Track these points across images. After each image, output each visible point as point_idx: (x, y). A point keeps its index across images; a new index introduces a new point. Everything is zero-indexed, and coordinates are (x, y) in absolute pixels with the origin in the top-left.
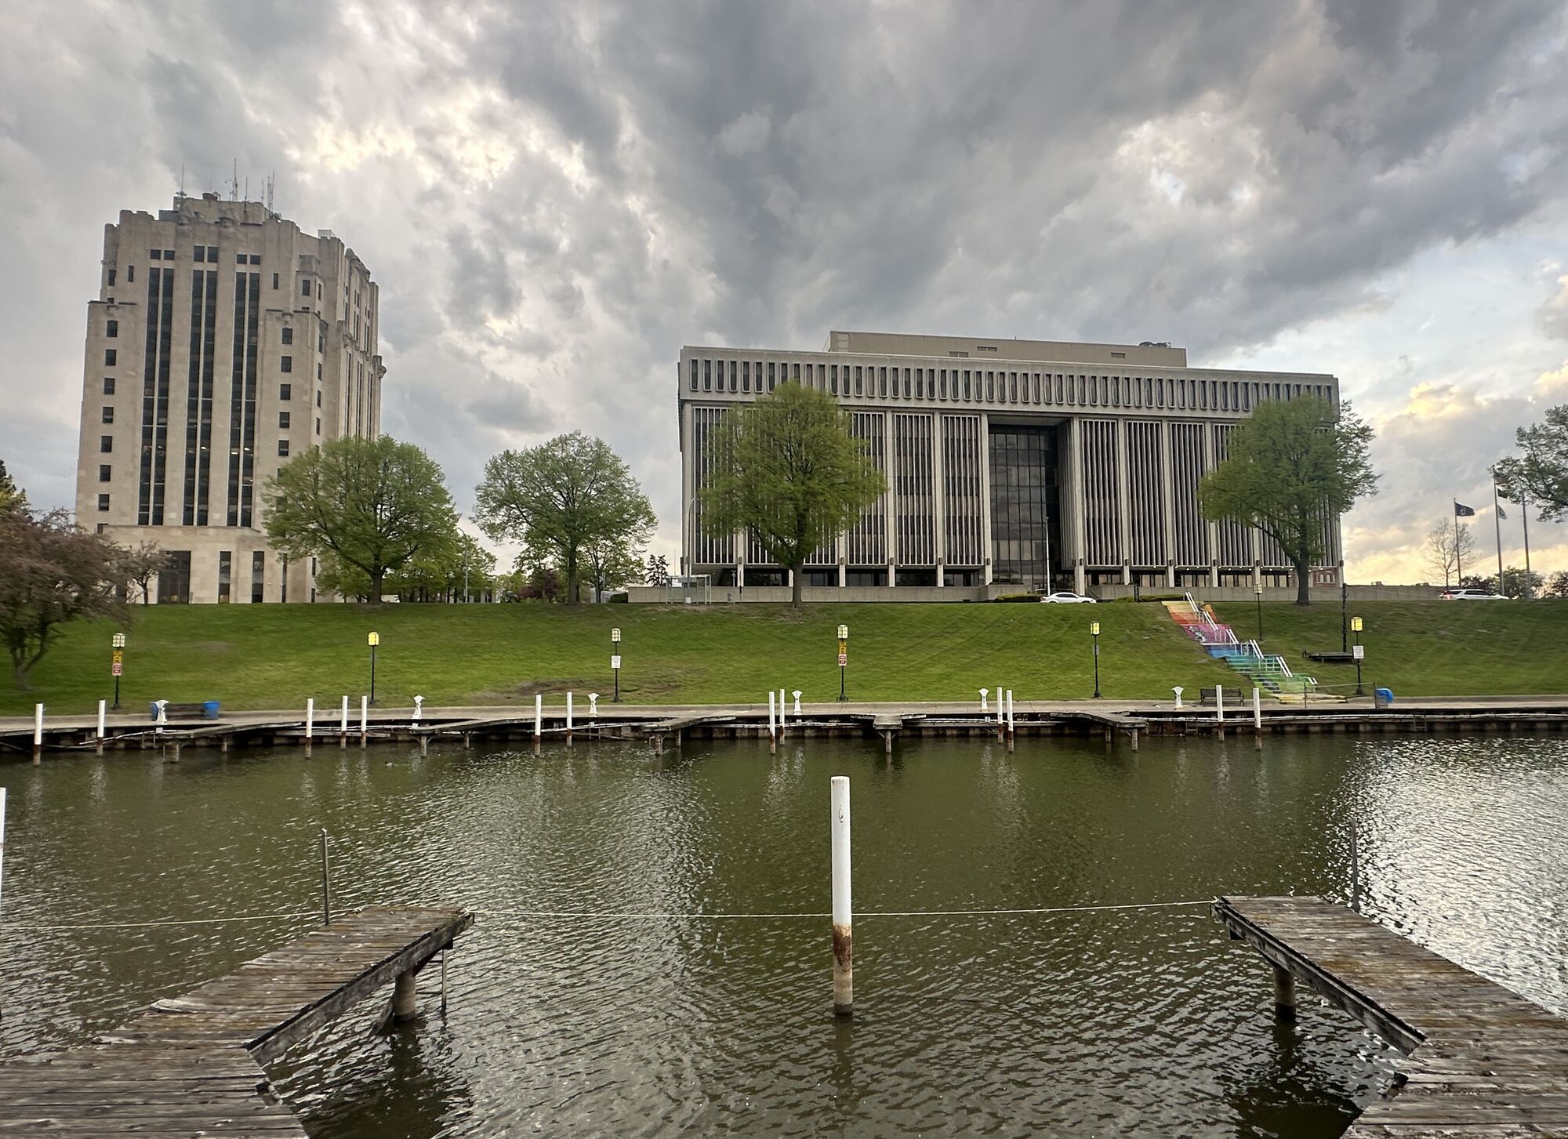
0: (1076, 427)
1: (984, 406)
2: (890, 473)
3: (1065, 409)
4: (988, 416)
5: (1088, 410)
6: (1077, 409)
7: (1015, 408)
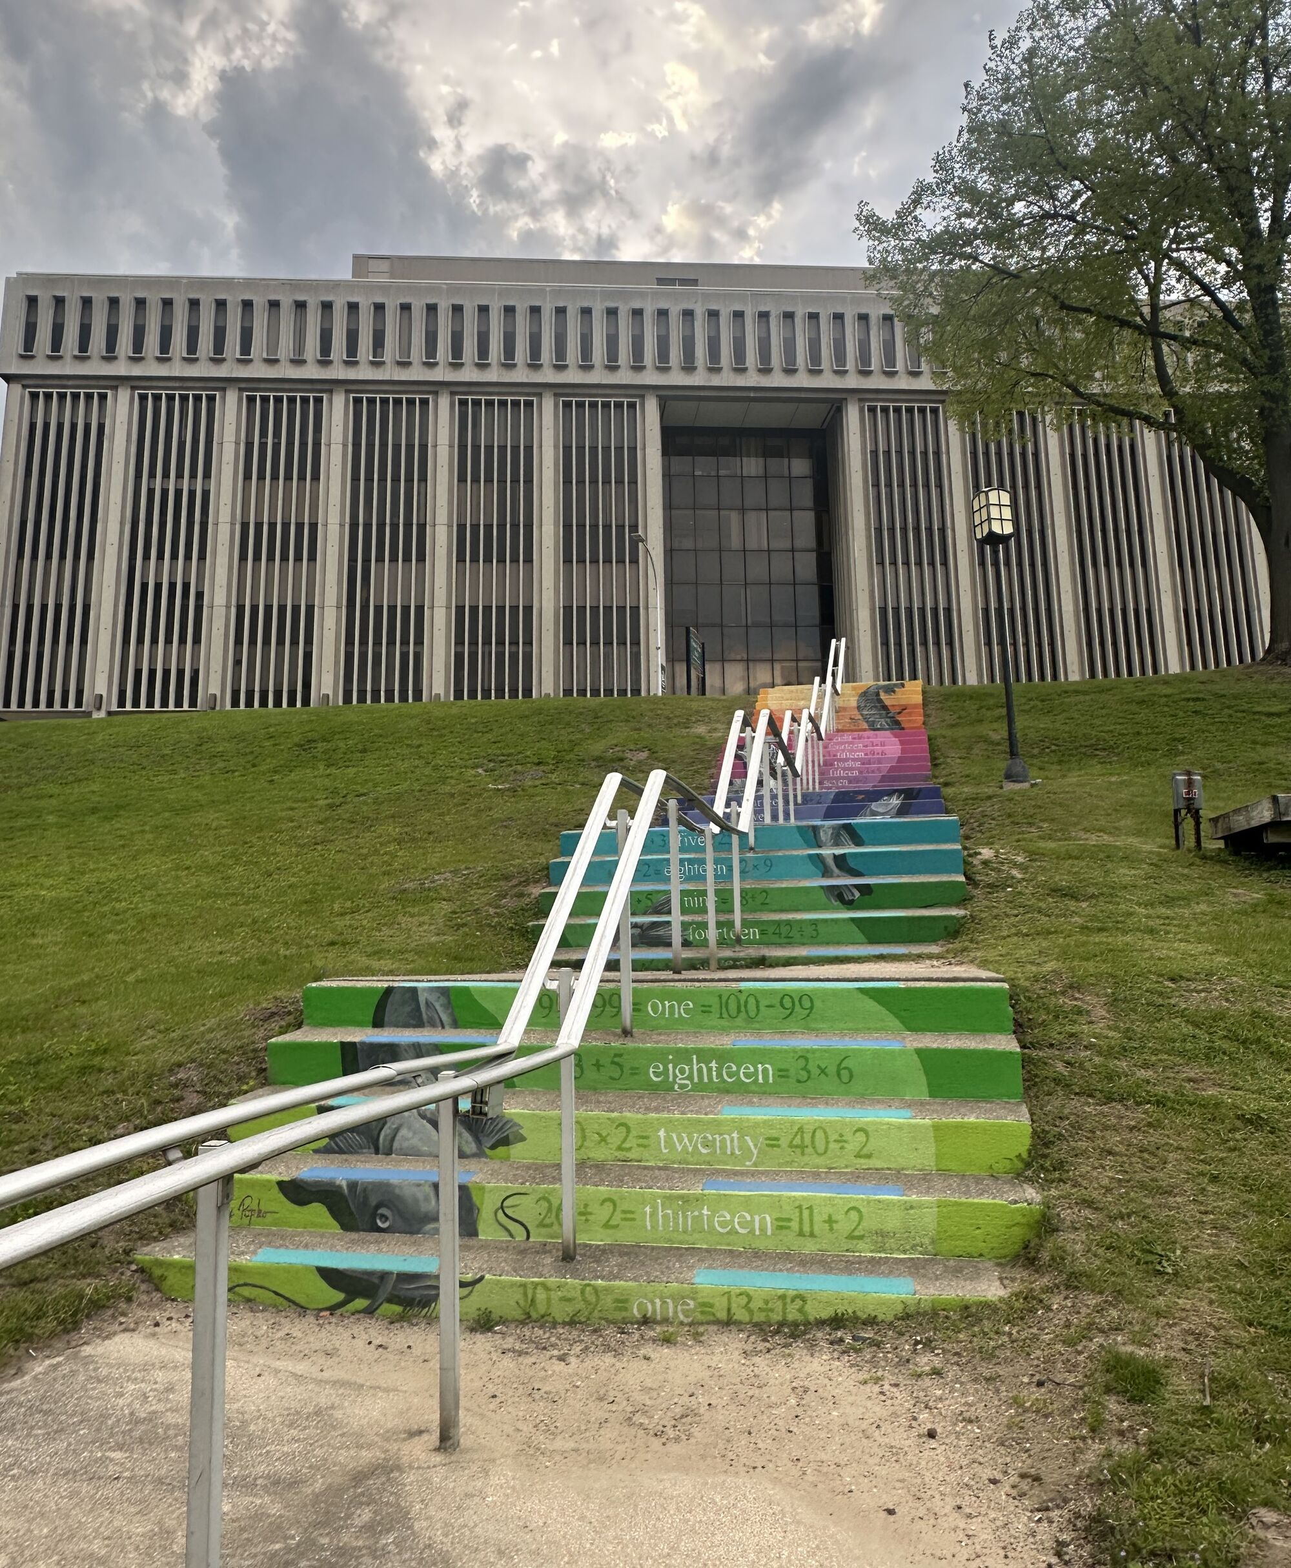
0: (853, 417)
1: (650, 377)
2: (442, 516)
3: (827, 381)
4: (660, 398)
5: (877, 382)
6: (852, 381)
7: (716, 381)
